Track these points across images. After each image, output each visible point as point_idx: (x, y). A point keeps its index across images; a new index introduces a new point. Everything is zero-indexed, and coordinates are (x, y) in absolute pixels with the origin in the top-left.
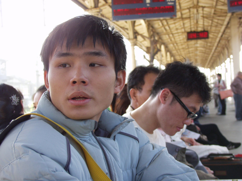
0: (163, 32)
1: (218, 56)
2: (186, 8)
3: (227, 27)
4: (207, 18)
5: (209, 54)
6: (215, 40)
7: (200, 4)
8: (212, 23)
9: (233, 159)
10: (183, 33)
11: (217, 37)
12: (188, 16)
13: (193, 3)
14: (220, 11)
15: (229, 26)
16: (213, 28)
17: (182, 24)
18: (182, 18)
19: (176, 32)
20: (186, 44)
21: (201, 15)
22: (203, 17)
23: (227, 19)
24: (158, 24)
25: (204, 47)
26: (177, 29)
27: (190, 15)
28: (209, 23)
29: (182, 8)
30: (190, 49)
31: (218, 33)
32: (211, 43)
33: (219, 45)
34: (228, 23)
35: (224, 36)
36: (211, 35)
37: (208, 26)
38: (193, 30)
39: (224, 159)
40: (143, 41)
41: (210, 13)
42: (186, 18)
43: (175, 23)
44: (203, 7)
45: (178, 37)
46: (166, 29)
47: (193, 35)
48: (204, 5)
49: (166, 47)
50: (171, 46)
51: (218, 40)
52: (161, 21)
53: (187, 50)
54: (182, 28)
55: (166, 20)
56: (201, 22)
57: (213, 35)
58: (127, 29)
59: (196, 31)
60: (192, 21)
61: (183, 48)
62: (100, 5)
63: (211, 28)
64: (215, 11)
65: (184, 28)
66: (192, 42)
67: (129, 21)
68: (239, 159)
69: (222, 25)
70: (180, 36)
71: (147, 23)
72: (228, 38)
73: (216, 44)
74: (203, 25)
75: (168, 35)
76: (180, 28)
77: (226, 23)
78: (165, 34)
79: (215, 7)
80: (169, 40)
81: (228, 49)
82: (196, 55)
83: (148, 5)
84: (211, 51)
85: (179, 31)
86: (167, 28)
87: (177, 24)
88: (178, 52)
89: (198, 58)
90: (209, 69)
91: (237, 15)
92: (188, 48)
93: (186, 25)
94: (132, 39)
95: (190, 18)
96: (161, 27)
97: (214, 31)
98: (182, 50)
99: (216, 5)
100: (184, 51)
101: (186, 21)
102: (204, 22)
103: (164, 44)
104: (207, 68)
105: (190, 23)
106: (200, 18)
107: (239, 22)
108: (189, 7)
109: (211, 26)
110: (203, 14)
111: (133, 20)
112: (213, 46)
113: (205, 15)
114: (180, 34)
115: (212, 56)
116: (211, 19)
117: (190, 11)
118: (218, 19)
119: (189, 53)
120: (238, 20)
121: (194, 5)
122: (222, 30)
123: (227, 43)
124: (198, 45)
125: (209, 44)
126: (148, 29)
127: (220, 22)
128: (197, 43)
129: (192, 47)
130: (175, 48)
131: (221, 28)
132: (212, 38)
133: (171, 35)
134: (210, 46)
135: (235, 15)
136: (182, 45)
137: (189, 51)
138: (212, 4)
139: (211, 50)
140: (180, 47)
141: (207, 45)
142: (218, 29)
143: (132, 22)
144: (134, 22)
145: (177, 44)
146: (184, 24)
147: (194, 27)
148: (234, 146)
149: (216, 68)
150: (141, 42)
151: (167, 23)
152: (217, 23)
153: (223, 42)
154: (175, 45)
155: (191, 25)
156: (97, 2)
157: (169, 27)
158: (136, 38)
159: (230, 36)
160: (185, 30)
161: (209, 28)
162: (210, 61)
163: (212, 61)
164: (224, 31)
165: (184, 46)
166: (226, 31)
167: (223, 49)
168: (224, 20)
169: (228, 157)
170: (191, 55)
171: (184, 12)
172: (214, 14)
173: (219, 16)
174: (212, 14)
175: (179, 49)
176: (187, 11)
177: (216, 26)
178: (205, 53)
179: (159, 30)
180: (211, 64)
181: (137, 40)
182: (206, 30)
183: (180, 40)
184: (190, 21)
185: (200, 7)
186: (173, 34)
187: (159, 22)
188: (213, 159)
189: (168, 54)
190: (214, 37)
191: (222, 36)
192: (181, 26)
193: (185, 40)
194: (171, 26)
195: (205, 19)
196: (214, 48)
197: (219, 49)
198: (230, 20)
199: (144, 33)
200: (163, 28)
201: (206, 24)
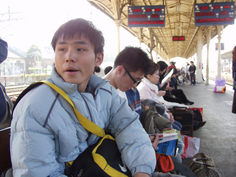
0: (159, 36)
1: (191, 51)
2: (173, 22)
3: (196, 35)
4: (184, 29)
5: (185, 50)
6: (189, 42)
7: (181, 21)
8: (187, 32)
9: (187, 110)
10: (170, 36)
11: (190, 40)
12: (174, 27)
13: (177, 20)
14: (192, 25)
15: (197, 34)
16: (188, 35)
17: (170, 32)
18: (170, 28)
19: (166, 36)
20: (172, 43)
21: (181, 27)
22: (182, 28)
23: (196, 30)
24: (156, 31)
25: (182, 46)
26: (167, 34)
27: (175, 27)
28: (186, 32)
29: (171, 22)
30: (175, 47)
31: (191, 38)
32: (186, 43)
33: (191, 45)
34: (197, 33)
35: (194, 40)
36: (186, 39)
37: (185, 34)
38: (176, 35)
39: (181, 110)
40: (147, 40)
41: (187, 26)
42: (173, 28)
43: (166, 31)
44: (183, 23)
45: (168, 39)
46: (160, 34)
47: (176, 38)
48: (183, 21)
49: (161, 44)
50: (163, 44)
51: (190, 42)
52: (158, 29)
53: (173, 47)
54: (170, 34)
55: (161, 29)
56: (181, 31)
57: (188, 39)
58: (138, 33)
59: (178, 36)
60: (176, 30)
61: (171, 46)
62: (121, 18)
63: (187, 35)
64: (189, 25)
65: (171, 34)
66: (176, 42)
67: (139, 28)
68: (190, 111)
69: (193, 33)
70: (169, 39)
71: (150, 30)
72: (196, 41)
73: (189, 44)
74: (182, 33)
75: (162, 37)
76: (169, 34)
77: (195, 33)
78: (160, 37)
79: (189, 23)
80: (163, 40)
81: (196, 48)
82: (178, 50)
83: (149, 19)
84: (186, 49)
85: (168, 35)
86: (162, 33)
87: (167, 32)
88: (168, 48)
89: (179, 51)
90: (185, 59)
91: (201, 28)
92: (174, 46)
93: (172, 33)
94: (140, 39)
95: (174, 28)
96: (158, 33)
97: (188, 37)
98: (170, 47)
99: (190, 22)
100: (171, 47)
101: (173, 30)
102: (182, 31)
103: (159, 42)
104: (184, 58)
105: (175, 31)
106: (180, 28)
107: (203, 32)
108: (174, 22)
109: (187, 34)
110: (182, 26)
111: (141, 27)
112: (188, 45)
113: (183, 27)
114: (169, 37)
115: (187, 51)
116: (187, 30)
117: (175, 24)
118: (191, 30)
119: (174, 49)
120: (202, 31)
121: (178, 21)
122: (193, 36)
123: (195, 44)
124: (179, 44)
125: (185, 44)
126: (150, 33)
127: (192, 31)
128: (178, 43)
129: (175, 46)
130: (166, 45)
131: (192, 35)
132: (187, 41)
133: (164, 38)
134: (186, 45)
135: (200, 28)
136: (170, 44)
137: (174, 47)
138: (188, 21)
139: (187, 47)
140: (169, 45)
141: (184, 44)
142: (190, 35)
143: (140, 28)
144: (142, 29)
145: (167, 43)
146: (171, 32)
147: (177, 34)
148: (190, 103)
149: (189, 58)
150: (146, 41)
151: (162, 31)
152: (190, 32)
153: (193, 43)
154: (166, 43)
155: (175, 33)
156: (119, 16)
157: (163, 33)
158: (142, 38)
159: (197, 40)
160: (172, 35)
161: (186, 35)
162: (186, 54)
163: (187, 54)
164: (194, 37)
165: (171, 44)
166: (195, 37)
167: (194, 47)
168: (194, 31)
169: (184, 109)
170: (175, 49)
171: (171, 25)
172: (189, 27)
173: (191, 28)
174: (188, 27)
175: (168, 46)
176: (173, 24)
177: (190, 34)
178: (183, 49)
179: (157, 35)
180: (186, 55)
181: (143, 39)
182: (183, 36)
183: (169, 41)
184: (175, 30)
185: (181, 22)
186: (165, 37)
187: (157, 29)
188: (175, 110)
189: (162, 48)
190: (189, 40)
191: (193, 40)
192: (169, 33)
193: (172, 41)
194: (164, 32)
195: (183, 30)
196: (188, 47)
197: (191, 47)
198: (197, 31)
199: (148, 36)
200: (159, 33)
201: (184, 32)
